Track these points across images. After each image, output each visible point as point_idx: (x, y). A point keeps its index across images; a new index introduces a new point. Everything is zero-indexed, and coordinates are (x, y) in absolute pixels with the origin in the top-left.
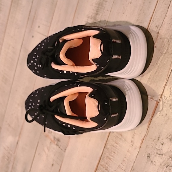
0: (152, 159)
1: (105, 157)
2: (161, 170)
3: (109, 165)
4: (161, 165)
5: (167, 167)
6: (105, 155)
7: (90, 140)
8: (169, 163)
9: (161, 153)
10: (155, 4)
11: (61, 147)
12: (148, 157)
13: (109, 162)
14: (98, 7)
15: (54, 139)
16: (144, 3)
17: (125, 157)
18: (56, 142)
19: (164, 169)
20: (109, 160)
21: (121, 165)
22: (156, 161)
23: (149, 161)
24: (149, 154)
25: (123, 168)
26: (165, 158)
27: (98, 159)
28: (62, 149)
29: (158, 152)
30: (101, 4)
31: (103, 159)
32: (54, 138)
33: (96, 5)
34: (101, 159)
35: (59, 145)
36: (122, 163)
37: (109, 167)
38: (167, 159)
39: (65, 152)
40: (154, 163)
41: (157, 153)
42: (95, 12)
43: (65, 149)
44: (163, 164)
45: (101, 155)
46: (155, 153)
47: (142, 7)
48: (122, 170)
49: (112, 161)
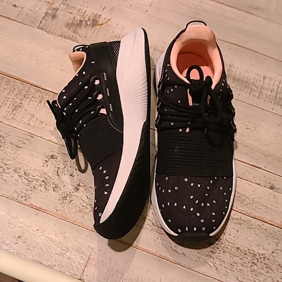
0: (50, 161)
1: (42, 95)
2: (38, 175)
3: (31, 100)
4: (45, 174)
5: (43, 181)
6: (44, 94)
7: (62, 70)
8: (49, 185)
9: (59, 174)
10: (244, 161)
11: (43, 21)
12: (52, 157)
13: (36, 101)
14: (243, 80)
15: (54, 9)
16: (246, 146)
17: (47, 124)
18: (50, 12)
19: (40, 179)
20: (38, 100)
21: (35, 119)
22: (49, 167)
23: (47, 158)
24: (56, 157)
25: (31, 121)
26: (55, 179)
27: (38, 84)
28: (41, 22)
29: (60, 170)
30: (247, 85)
31: (38, 91)
32: (57, 9)
33: (246, 78)
34: (37, 88)
35: (47, 18)
36: (37, 119)
37: (29, 100)
38: (53, 181)
39: (38, 28)
40: (45, 165)
41: (59, 168)
42: (237, 77)
43: (42, 29)
44: (46, 176)
45: (44, 88)
46: (59, 166)
47: (241, 144)
48: (29, 121)
49: (38, 105)
